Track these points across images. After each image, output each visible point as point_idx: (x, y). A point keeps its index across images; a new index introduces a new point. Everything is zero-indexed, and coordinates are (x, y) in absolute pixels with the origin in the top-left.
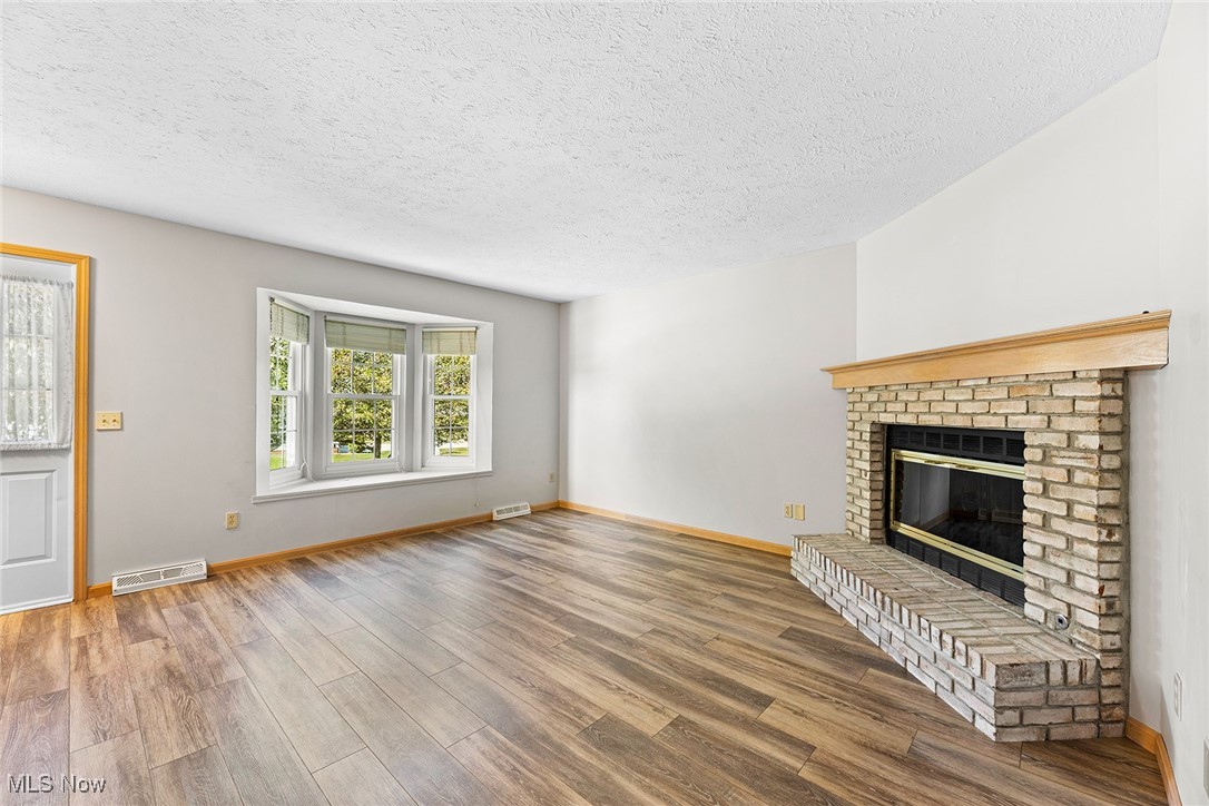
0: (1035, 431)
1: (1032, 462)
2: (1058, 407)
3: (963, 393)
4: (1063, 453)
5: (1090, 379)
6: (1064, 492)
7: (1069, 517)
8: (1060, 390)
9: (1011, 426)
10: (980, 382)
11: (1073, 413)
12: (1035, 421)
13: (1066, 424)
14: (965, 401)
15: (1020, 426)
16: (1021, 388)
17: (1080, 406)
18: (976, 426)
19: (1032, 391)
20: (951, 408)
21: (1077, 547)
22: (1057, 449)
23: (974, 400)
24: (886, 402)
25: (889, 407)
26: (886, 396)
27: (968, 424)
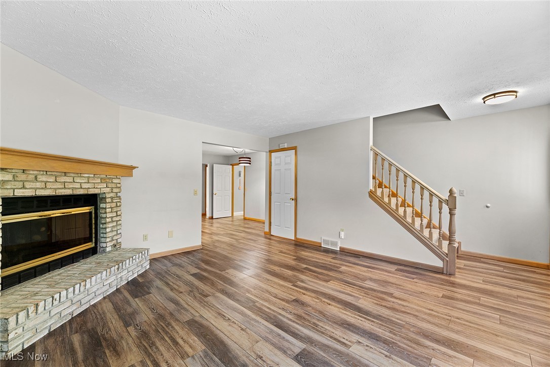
0: (109, 193)
1: (109, 203)
2: (113, 185)
3: (83, 179)
4: (115, 198)
8: (114, 181)
10: (91, 176)
11: (116, 187)
12: (108, 190)
13: (115, 190)
14: (85, 183)
15: (104, 192)
16: (105, 179)
18: (89, 193)
19: (108, 181)
20: (78, 186)
22: (114, 197)
23: (88, 183)
24: (23, 181)
25: (27, 185)
26: (23, 177)
27: (86, 192)
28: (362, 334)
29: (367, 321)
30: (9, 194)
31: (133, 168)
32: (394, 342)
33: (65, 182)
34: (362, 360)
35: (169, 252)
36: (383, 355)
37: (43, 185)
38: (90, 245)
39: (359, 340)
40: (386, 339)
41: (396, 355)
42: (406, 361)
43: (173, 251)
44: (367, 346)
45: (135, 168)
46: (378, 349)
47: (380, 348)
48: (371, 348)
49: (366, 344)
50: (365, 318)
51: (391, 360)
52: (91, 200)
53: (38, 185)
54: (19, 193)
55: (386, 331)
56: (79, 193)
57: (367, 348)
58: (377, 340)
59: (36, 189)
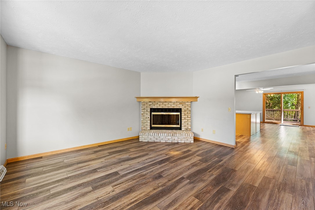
0: (183, 108)
1: (183, 112)
2: (186, 105)
5: (189, 102)
6: (187, 115)
7: (188, 117)
8: (186, 103)
9: (180, 108)
11: (188, 106)
12: (183, 107)
13: (187, 107)
15: (181, 108)
16: (181, 103)
17: (189, 105)
19: (183, 103)
21: (188, 120)
22: (186, 110)
23: (174, 104)
24: (154, 104)
25: (155, 105)
26: (154, 103)
27: (173, 108)
28: (119, 194)
29: (129, 202)
30: (151, 107)
31: (197, 98)
32: (104, 206)
33: (165, 104)
34: (103, 188)
35: (213, 141)
36: (99, 197)
37: (159, 105)
38: (179, 126)
39: (115, 192)
40: (109, 204)
41: (96, 202)
42: (90, 205)
43: (215, 142)
44: (109, 193)
45: (198, 97)
46: (104, 197)
47: (104, 198)
48: (107, 194)
49: (111, 193)
50: (133, 202)
51: (95, 199)
52: (179, 110)
53: (158, 105)
54: (153, 107)
55: (116, 208)
56: (170, 108)
57: (108, 193)
58: (111, 199)
59: (157, 106)
